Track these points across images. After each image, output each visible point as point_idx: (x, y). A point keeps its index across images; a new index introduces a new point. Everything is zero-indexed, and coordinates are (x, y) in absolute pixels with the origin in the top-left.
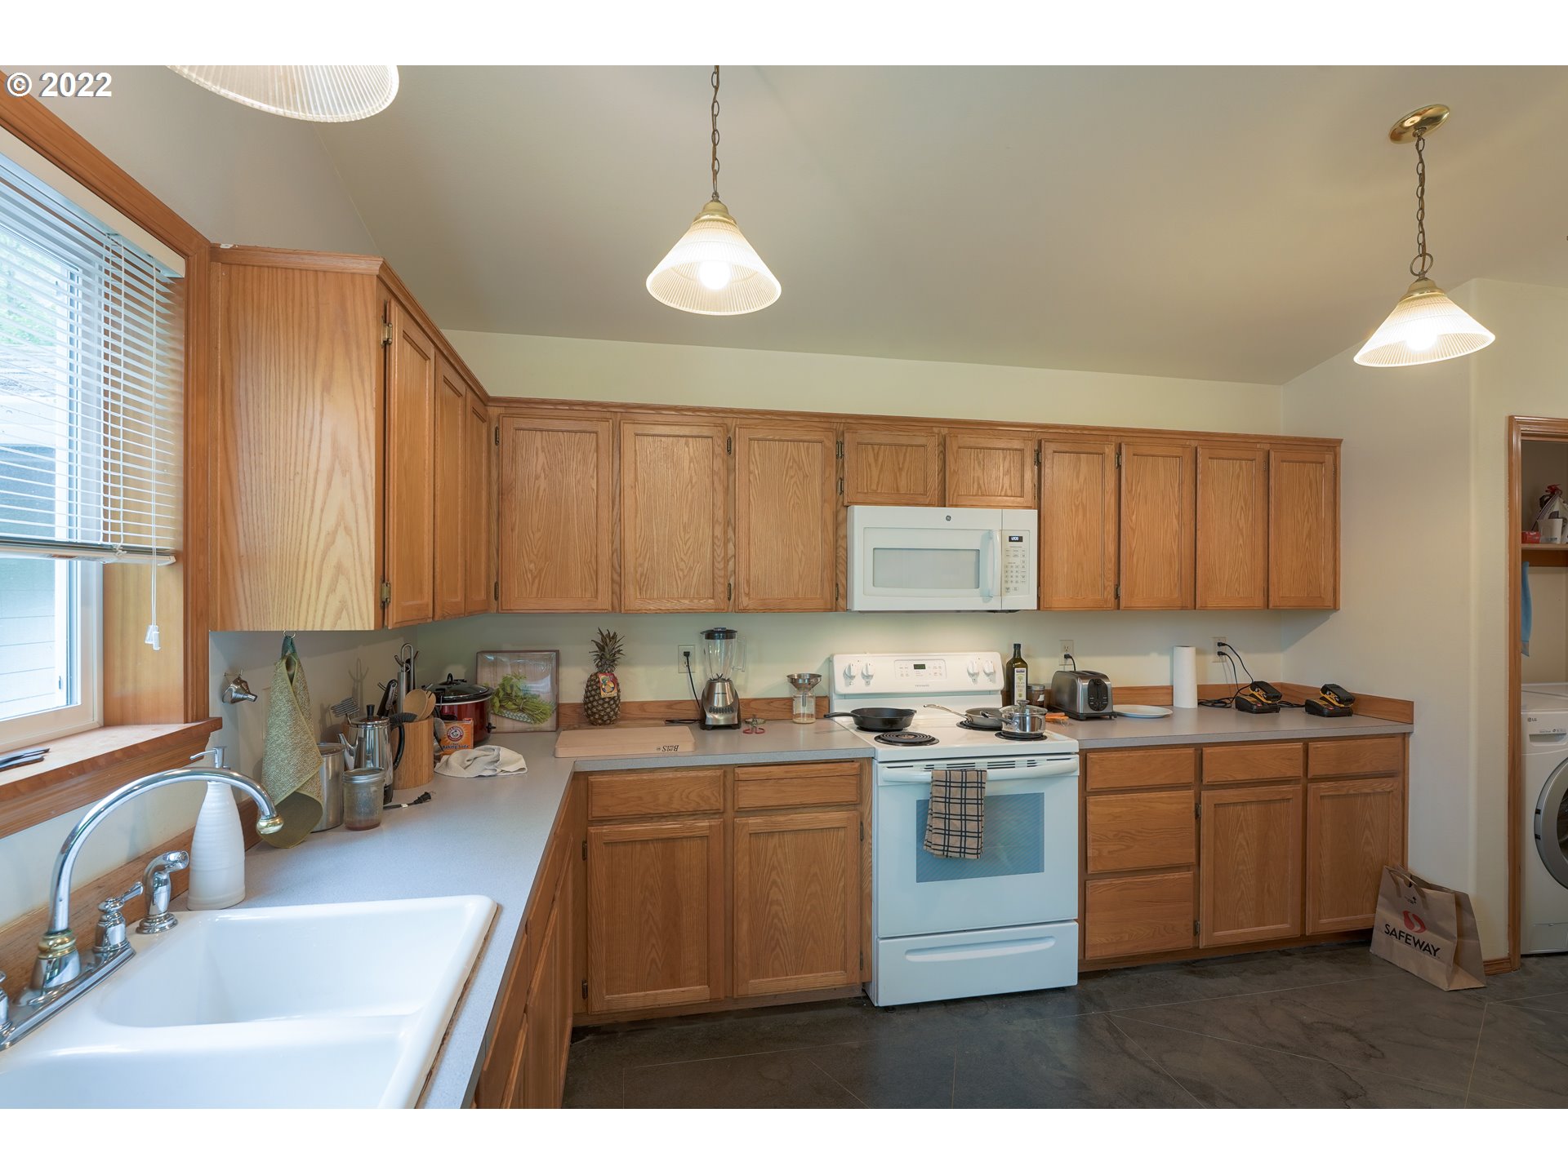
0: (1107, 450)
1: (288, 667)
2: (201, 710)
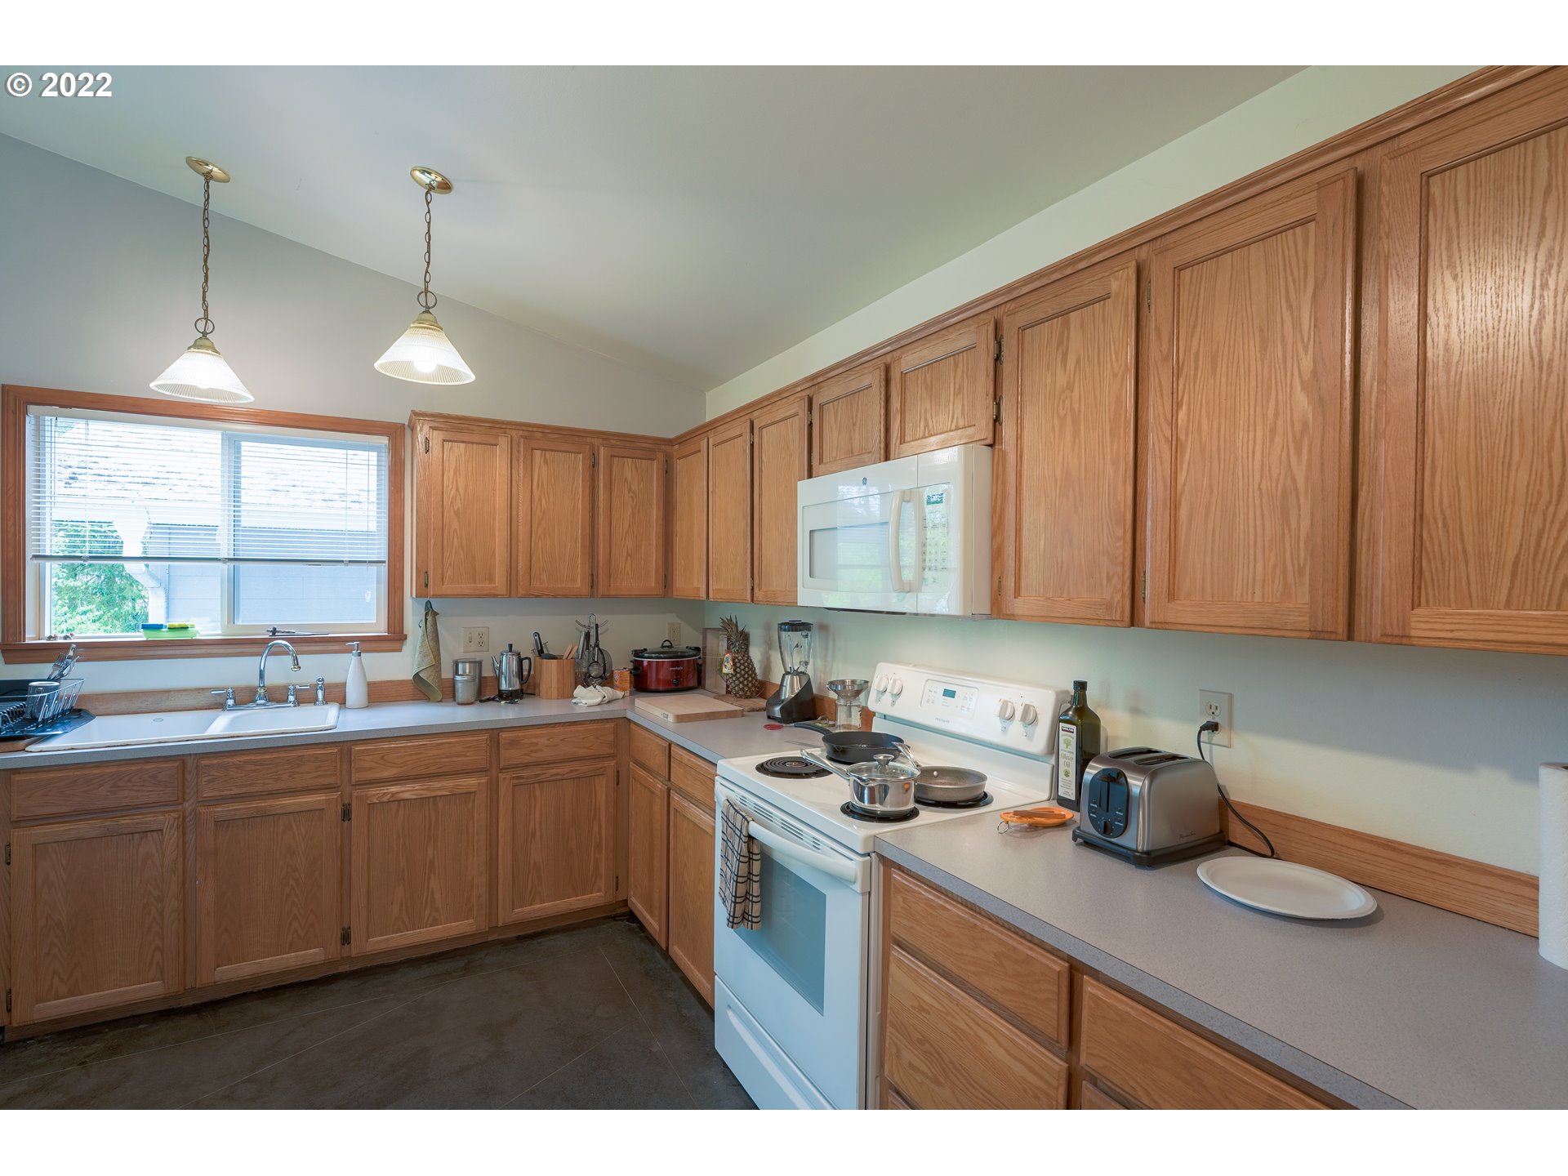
0: (1114, 286)
1: (426, 615)
2: (397, 629)
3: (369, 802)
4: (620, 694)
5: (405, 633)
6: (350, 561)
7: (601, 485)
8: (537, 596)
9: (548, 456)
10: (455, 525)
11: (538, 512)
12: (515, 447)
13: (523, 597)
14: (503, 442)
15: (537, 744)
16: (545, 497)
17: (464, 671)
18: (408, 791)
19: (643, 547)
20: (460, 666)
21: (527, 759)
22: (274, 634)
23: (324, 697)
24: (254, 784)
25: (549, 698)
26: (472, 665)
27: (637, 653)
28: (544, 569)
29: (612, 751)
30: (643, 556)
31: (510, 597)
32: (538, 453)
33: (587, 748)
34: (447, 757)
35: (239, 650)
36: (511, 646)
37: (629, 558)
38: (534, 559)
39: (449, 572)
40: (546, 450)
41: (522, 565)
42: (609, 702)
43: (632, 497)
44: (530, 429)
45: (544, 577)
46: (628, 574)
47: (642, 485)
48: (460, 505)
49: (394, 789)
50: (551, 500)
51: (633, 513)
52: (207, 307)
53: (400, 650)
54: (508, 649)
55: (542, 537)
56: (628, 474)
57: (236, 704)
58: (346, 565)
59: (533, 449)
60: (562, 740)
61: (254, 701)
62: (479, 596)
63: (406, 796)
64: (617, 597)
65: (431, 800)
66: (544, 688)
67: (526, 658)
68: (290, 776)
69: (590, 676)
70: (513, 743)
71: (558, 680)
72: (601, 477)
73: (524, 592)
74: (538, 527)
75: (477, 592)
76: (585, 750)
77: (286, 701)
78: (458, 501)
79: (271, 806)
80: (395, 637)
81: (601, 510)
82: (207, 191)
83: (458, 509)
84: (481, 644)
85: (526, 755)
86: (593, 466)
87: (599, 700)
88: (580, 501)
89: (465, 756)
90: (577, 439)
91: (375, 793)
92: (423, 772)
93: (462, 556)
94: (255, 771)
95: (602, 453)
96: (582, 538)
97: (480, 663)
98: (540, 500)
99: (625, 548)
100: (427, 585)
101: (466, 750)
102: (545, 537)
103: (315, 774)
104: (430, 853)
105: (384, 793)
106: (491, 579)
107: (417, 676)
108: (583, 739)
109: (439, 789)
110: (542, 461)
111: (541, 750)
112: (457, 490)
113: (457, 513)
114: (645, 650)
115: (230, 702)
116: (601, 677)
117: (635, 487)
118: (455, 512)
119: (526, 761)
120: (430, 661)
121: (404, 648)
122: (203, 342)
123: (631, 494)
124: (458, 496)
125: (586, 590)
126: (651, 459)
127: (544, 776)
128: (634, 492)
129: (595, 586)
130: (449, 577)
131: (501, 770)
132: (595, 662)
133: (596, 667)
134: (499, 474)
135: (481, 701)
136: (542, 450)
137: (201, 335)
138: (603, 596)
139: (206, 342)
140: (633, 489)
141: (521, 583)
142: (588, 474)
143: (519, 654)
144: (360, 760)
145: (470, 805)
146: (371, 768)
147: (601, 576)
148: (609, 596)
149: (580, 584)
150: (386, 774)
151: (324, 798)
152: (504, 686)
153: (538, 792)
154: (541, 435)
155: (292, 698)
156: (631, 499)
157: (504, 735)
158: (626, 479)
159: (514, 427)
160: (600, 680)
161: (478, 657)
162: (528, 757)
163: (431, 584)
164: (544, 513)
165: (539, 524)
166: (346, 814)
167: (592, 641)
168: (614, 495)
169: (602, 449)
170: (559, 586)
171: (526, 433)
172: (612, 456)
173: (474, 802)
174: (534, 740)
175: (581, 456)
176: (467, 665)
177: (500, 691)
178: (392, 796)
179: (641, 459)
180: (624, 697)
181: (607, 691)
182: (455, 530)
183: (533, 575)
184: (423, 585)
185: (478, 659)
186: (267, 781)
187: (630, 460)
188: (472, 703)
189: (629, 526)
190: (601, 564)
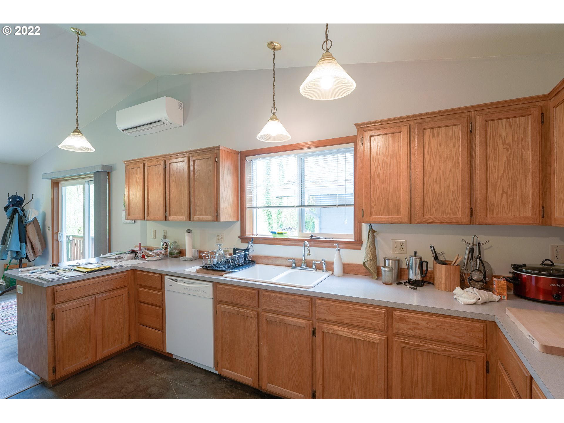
1: (369, 232)
2: (359, 239)
3: (323, 331)
4: (496, 297)
5: (362, 240)
6: (339, 205)
7: (478, 144)
8: (428, 223)
9: (435, 132)
10: (378, 182)
11: (429, 169)
12: (412, 130)
13: (419, 223)
14: (405, 130)
15: (418, 324)
16: (434, 159)
17: (389, 265)
18: (343, 331)
19: (518, 186)
20: (387, 261)
21: (411, 332)
22: (312, 238)
23: (326, 268)
24: (279, 307)
25: (440, 289)
26: (393, 261)
27: (516, 267)
28: (433, 206)
29: (482, 346)
30: (518, 192)
31: (410, 223)
32: (427, 132)
33: (459, 337)
34: (362, 318)
35: (299, 244)
36: (415, 253)
37: (505, 195)
38: (426, 200)
39: (374, 209)
40: (433, 128)
41: (417, 203)
42: (483, 303)
43: (506, 148)
44: (423, 117)
45: (434, 210)
46: (504, 207)
47: (516, 138)
48: (380, 171)
49: (336, 328)
50: (438, 159)
51: (508, 161)
52: (274, 102)
53: (360, 249)
54: (414, 254)
55: (432, 184)
56: (503, 132)
57: (296, 266)
58: (337, 207)
59: (424, 129)
60: (437, 326)
61: (301, 266)
62: (391, 223)
63: (341, 333)
64: (493, 224)
65: (353, 340)
66: (436, 282)
67: (425, 261)
68: (292, 308)
69: (472, 279)
70: (402, 320)
71: (446, 279)
72: (478, 138)
73: (419, 221)
74: (429, 178)
75: (390, 220)
76: (458, 339)
77: (311, 267)
78: (379, 169)
79: (285, 319)
80: (357, 243)
81: (478, 162)
82: (274, 55)
83: (379, 173)
84: (402, 249)
85: (410, 329)
86: (471, 131)
87: (473, 301)
88: (460, 158)
89: (372, 320)
90: (457, 115)
91: (326, 327)
92: (349, 322)
93: (382, 200)
94: (279, 301)
95: (478, 122)
96: (462, 183)
97: (398, 261)
98: (430, 161)
99: (501, 187)
100: (363, 217)
101: (372, 316)
102: (433, 185)
103: (301, 309)
104: (353, 370)
105: (330, 329)
106: (398, 213)
107: (364, 263)
108: (455, 329)
109: (357, 335)
110: (431, 135)
111: (421, 329)
112: (378, 162)
113: (378, 176)
114: (524, 265)
115: (294, 265)
116: (482, 281)
117: (509, 140)
118: (377, 175)
119: (410, 333)
120: (370, 257)
121: (362, 248)
122: (274, 116)
123: (505, 146)
124: (379, 166)
125: (466, 219)
126: (525, 116)
127: (424, 348)
128: (509, 144)
129: (474, 216)
130: (375, 212)
131: (395, 335)
132: (477, 270)
133: (478, 273)
134: (402, 149)
135: (398, 284)
136: (430, 128)
137: (273, 114)
138: (480, 224)
139: (275, 116)
140: (507, 141)
141: (418, 215)
142: (466, 137)
143: (421, 258)
144: (319, 307)
145: (375, 350)
146: (324, 313)
147: (478, 209)
148: (486, 224)
149: (461, 214)
150: (331, 318)
151: (304, 322)
152: (412, 276)
153: (420, 357)
154: (430, 119)
155: (314, 267)
156: (505, 150)
157: (396, 313)
158: (500, 136)
159: (411, 119)
160: (481, 283)
161: (398, 256)
162: (412, 331)
163: (365, 216)
164: (433, 169)
165: (430, 176)
166: (314, 333)
167: (476, 253)
168: (490, 149)
169: (478, 118)
170: (445, 216)
171: (420, 121)
172: (486, 121)
173: (377, 349)
174: (416, 321)
175: (460, 127)
176: (391, 261)
177: (409, 279)
178: (334, 331)
179: (515, 117)
180: (500, 300)
181: (484, 295)
182: (378, 185)
183: (425, 209)
184: (362, 216)
185: (398, 258)
186: (283, 307)
187: (504, 121)
188: (391, 284)
189: (504, 171)
190: (478, 200)
